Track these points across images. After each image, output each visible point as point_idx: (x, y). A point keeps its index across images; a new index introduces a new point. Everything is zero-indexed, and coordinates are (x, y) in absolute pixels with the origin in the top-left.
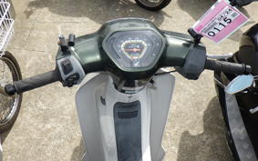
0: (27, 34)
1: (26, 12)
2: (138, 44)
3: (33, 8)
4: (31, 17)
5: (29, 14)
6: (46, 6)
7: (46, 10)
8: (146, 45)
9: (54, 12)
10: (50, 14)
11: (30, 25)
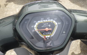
0: (5, 13)
1: (5, 4)
2: (49, 23)
3: (8, 3)
4: (7, 6)
5: (6, 5)
6: (13, 1)
7: (12, 3)
8: (56, 24)
9: (15, 4)
10: (14, 5)
11: (6, 10)
